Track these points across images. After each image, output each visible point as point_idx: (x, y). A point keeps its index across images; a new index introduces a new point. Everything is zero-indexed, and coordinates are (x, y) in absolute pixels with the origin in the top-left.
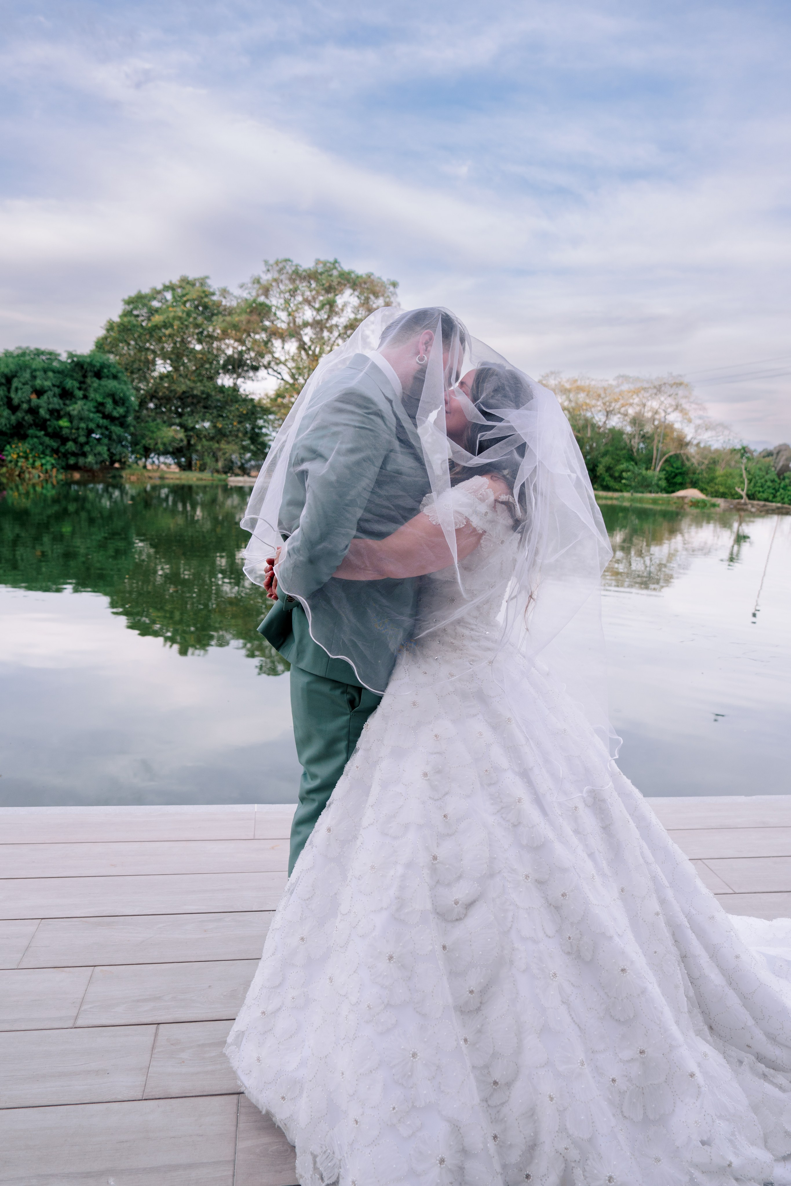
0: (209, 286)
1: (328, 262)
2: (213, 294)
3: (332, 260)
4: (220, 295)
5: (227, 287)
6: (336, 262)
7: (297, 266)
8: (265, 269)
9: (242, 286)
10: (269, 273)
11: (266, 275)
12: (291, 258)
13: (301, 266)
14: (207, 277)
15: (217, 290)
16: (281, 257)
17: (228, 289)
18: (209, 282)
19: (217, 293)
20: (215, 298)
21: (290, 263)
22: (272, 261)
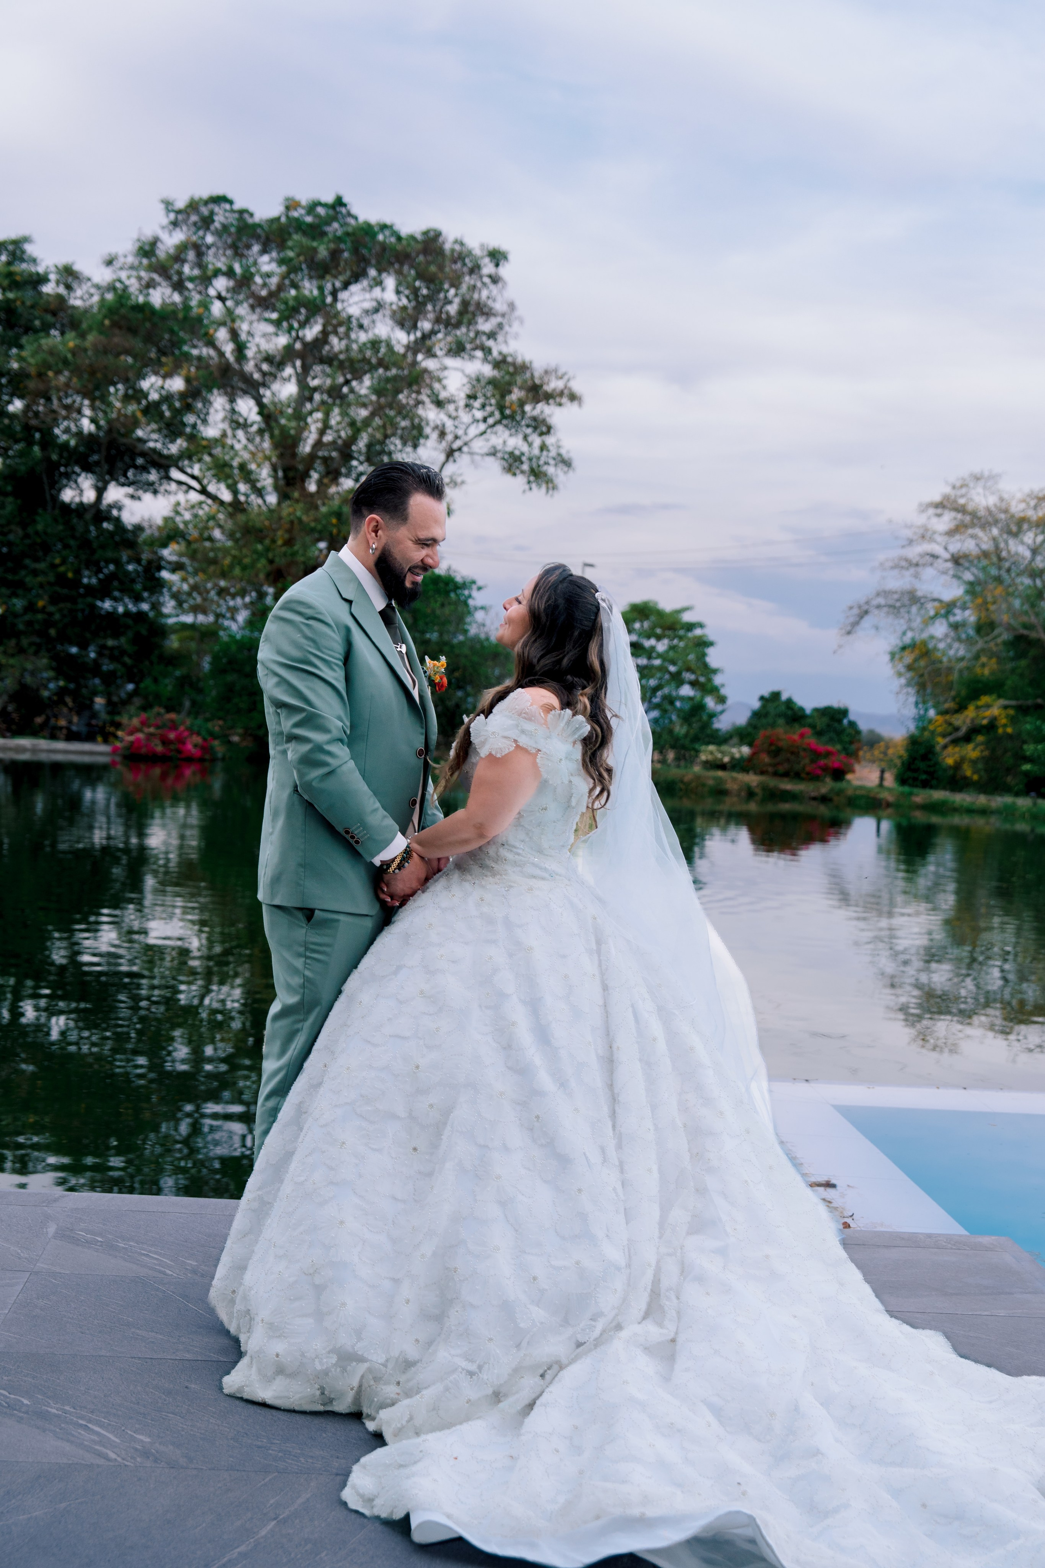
0: (34, 261)
1: (319, 204)
2: (43, 279)
3: (329, 198)
4: (58, 283)
5: (73, 264)
6: (339, 202)
7: (242, 212)
8: (165, 221)
9: (109, 262)
10: (178, 229)
11: (171, 235)
12: (230, 196)
13: (251, 215)
14: (26, 239)
15: (53, 269)
16: (204, 193)
17: (76, 268)
18: (30, 249)
19: (53, 277)
20: (48, 289)
21: (227, 206)
22: (181, 204)
